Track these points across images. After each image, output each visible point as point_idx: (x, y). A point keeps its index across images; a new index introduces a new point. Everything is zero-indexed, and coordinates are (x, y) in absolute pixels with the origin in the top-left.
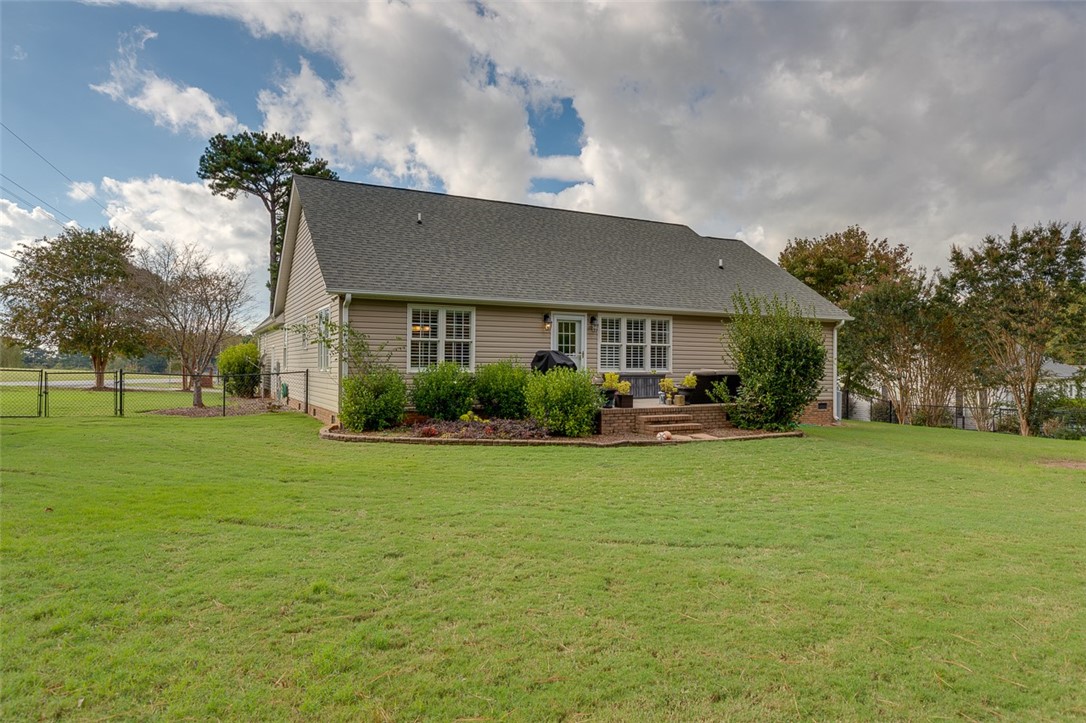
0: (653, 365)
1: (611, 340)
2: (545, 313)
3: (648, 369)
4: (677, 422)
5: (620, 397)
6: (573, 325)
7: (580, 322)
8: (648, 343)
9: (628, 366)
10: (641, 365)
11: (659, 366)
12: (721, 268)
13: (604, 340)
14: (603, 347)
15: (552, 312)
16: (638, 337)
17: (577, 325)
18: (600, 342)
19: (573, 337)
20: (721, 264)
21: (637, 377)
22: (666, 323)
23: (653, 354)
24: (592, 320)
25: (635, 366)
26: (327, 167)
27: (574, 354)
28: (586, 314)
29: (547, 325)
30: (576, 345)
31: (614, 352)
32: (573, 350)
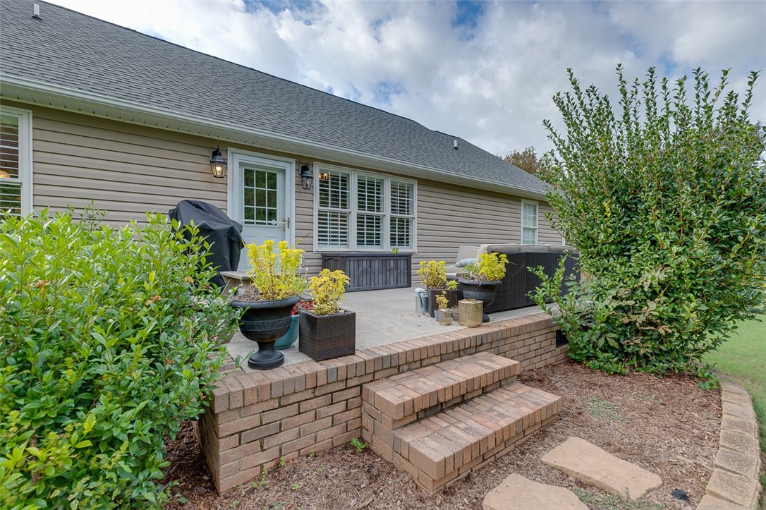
0: (393, 243)
1: (335, 204)
2: (215, 148)
3: (386, 247)
5: (311, 320)
6: (272, 177)
7: (283, 171)
8: (387, 212)
9: (360, 242)
10: (378, 242)
11: (401, 243)
12: (456, 148)
13: (323, 202)
14: (322, 214)
15: (230, 149)
16: (375, 204)
17: (279, 177)
18: (317, 206)
19: (273, 196)
20: (455, 145)
21: (371, 257)
22: (411, 187)
23: (393, 228)
24: (304, 169)
25: (370, 242)
27: (273, 222)
28: (294, 161)
29: (219, 169)
30: (279, 209)
31: (339, 223)
32: (272, 215)
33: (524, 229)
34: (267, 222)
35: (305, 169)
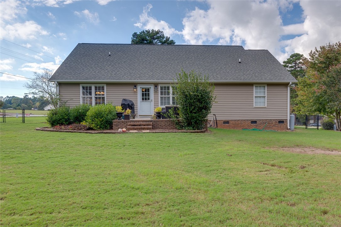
1: (165, 95)
2: (135, 85)
4: (144, 125)
6: (148, 89)
7: (151, 88)
12: (240, 63)
13: (162, 94)
14: (161, 98)
15: (138, 85)
18: (160, 96)
19: (149, 94)
20: (240, 61)
26: (170, 40)
27: (149, 100)
28: (153, 85)
29: (135, 90)
30: (150, 97)
31: (167, 99)
32: (149, 99)
33: (255, 97)
34: (147, 100)
35: (156, 86)
